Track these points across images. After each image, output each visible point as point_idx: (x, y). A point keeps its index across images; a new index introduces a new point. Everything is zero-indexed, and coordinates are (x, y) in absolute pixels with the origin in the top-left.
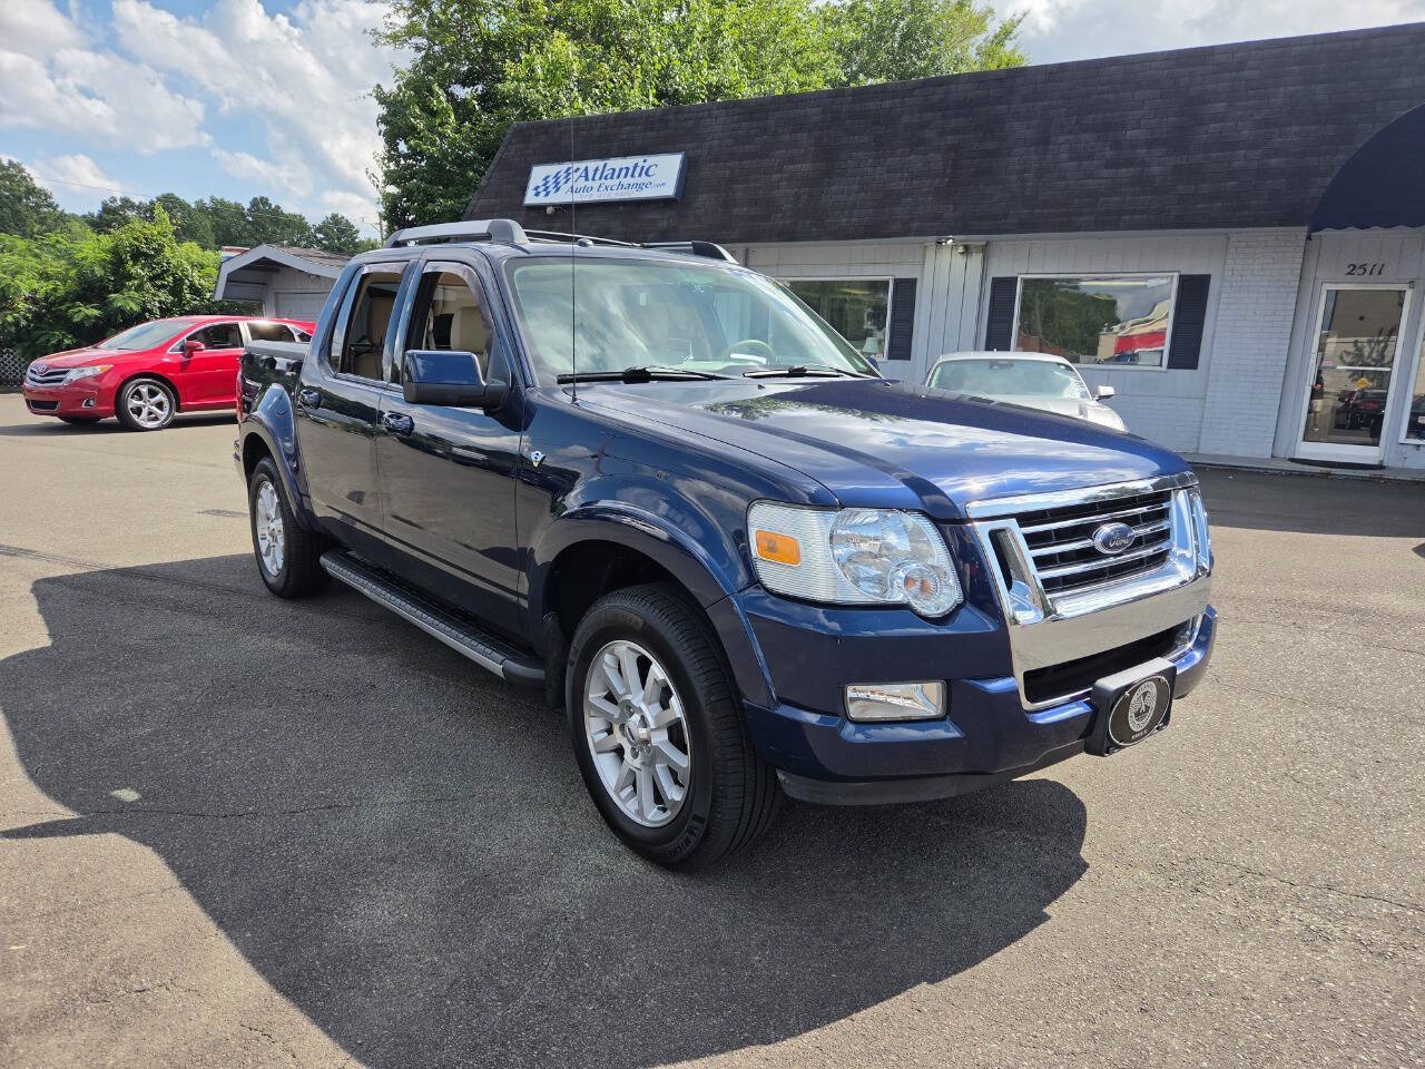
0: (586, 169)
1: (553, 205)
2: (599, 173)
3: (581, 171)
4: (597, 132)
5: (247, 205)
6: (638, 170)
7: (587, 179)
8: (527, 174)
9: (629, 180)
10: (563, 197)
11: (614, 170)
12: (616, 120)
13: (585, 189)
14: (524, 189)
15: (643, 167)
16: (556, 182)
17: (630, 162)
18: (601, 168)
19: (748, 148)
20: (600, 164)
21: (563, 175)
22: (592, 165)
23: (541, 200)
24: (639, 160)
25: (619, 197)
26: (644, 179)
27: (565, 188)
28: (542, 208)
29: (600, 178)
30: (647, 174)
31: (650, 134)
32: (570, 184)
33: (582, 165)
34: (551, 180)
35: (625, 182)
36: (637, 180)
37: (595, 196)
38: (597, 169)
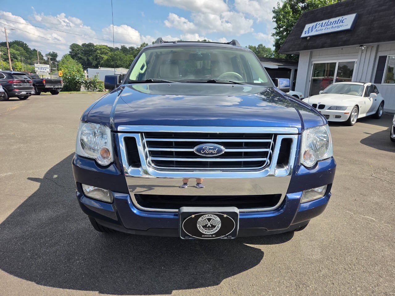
0: (322, 23)
1: (310, 36)
2: (326, 24)
3: (320, 24)
4: (329, 11)
5: (257, 47)
6: (339, 21)
7: (322, 27)
8: (303, 28)
9: (336, 25)
10: (314, 33)
11: (331, 22)
12: (336, 5)
13: (321, 30)
14: (302, 33)
15: (341, 20)
16: (312, 29)
17: (337, 19)
18: (327, 23)
19: (383, 7)
20: (327, 21)
21: (315, 26)
22: (324, 22)
23: (307, 35)
24: (340, 18)
25: (331, 31)
26: (341, 24)
27: (314, 30)
28: (306, 37)
29: (326, 26)
30: (342, 22)
31: (347, 8)
32: (316, 29)
33: (321, 22)
34: (311, 28)
35: (334, 26)
36: (339, 25)
37: (323, 32)
38: (326, 23)
